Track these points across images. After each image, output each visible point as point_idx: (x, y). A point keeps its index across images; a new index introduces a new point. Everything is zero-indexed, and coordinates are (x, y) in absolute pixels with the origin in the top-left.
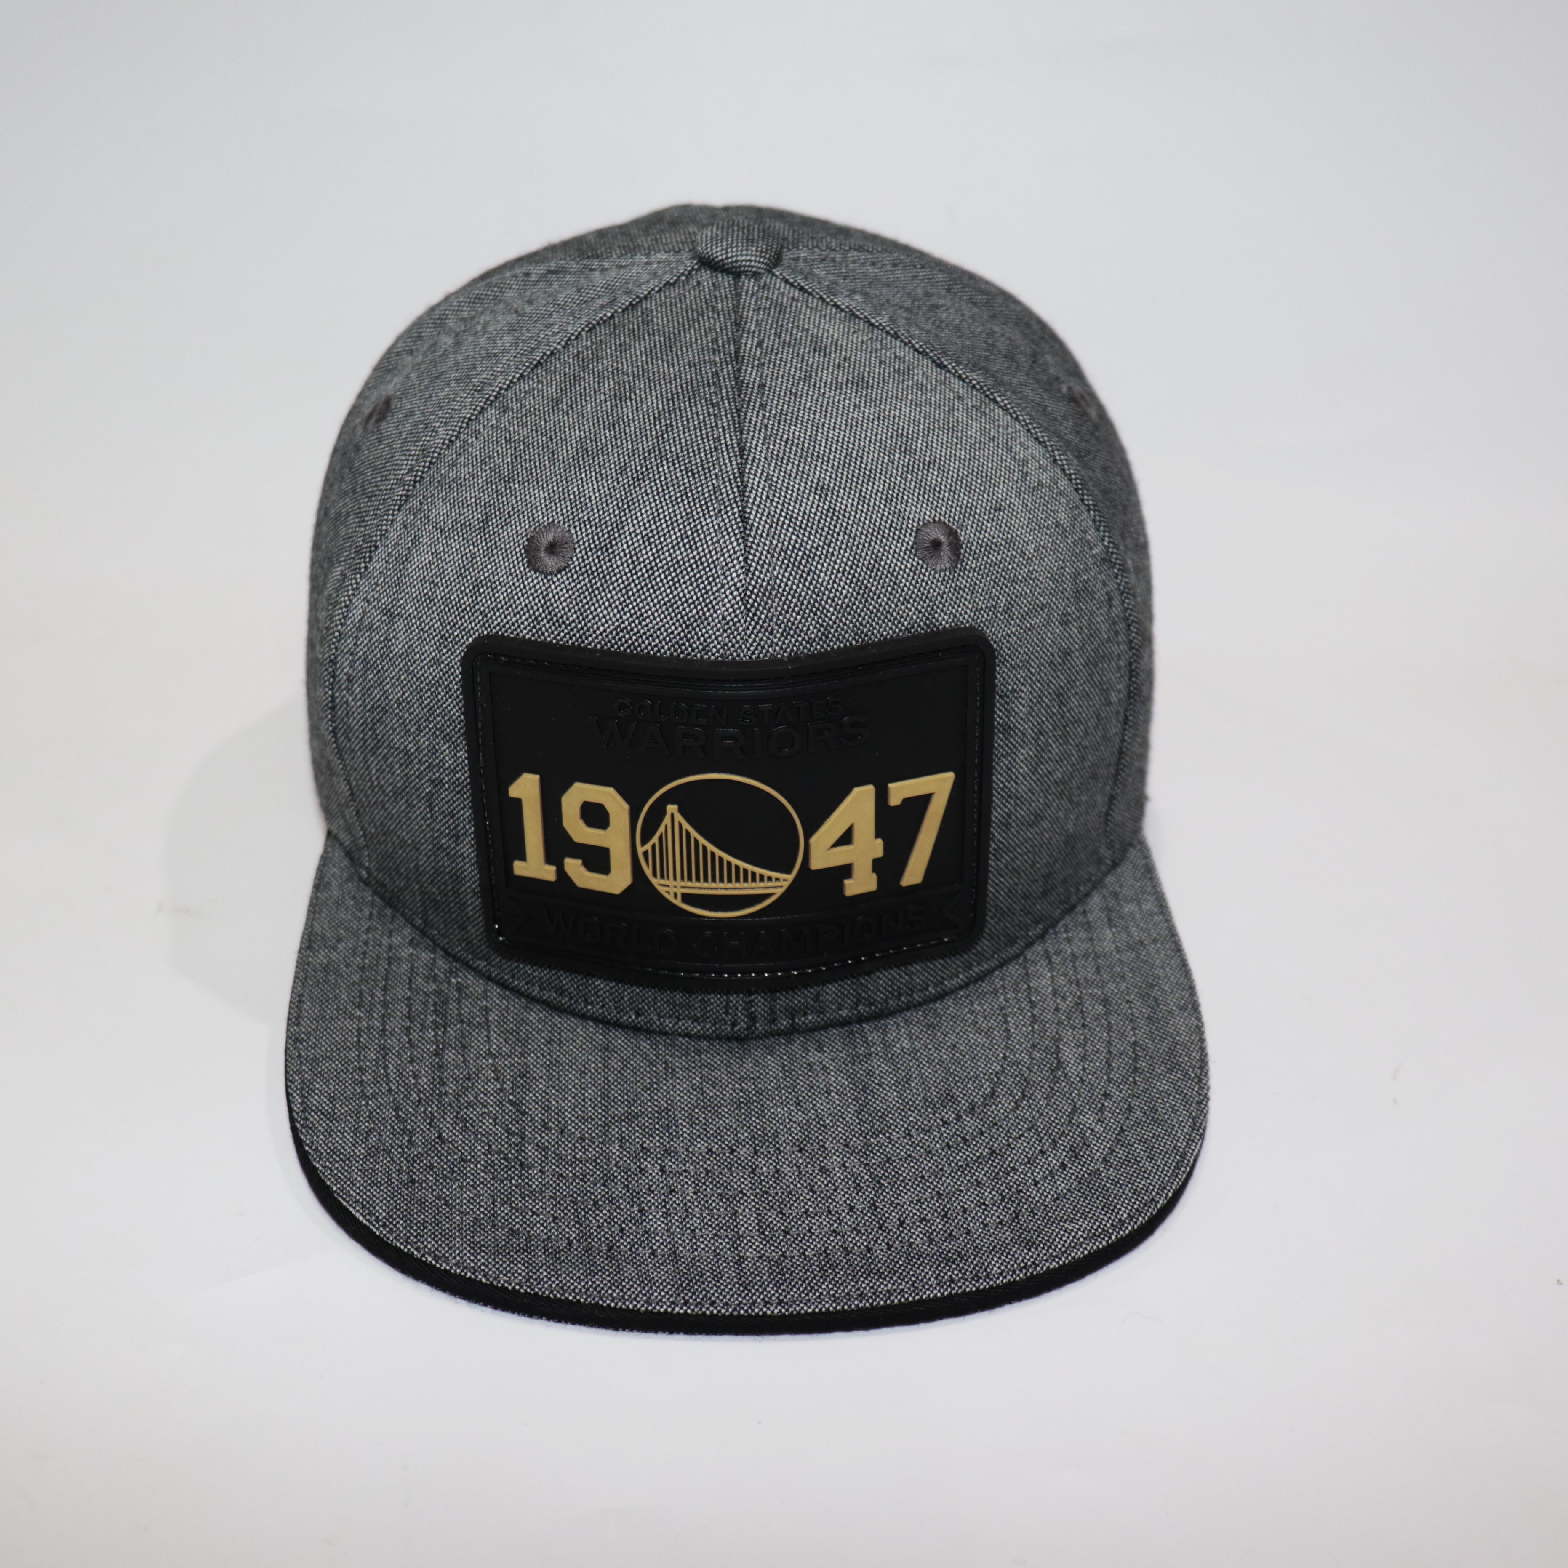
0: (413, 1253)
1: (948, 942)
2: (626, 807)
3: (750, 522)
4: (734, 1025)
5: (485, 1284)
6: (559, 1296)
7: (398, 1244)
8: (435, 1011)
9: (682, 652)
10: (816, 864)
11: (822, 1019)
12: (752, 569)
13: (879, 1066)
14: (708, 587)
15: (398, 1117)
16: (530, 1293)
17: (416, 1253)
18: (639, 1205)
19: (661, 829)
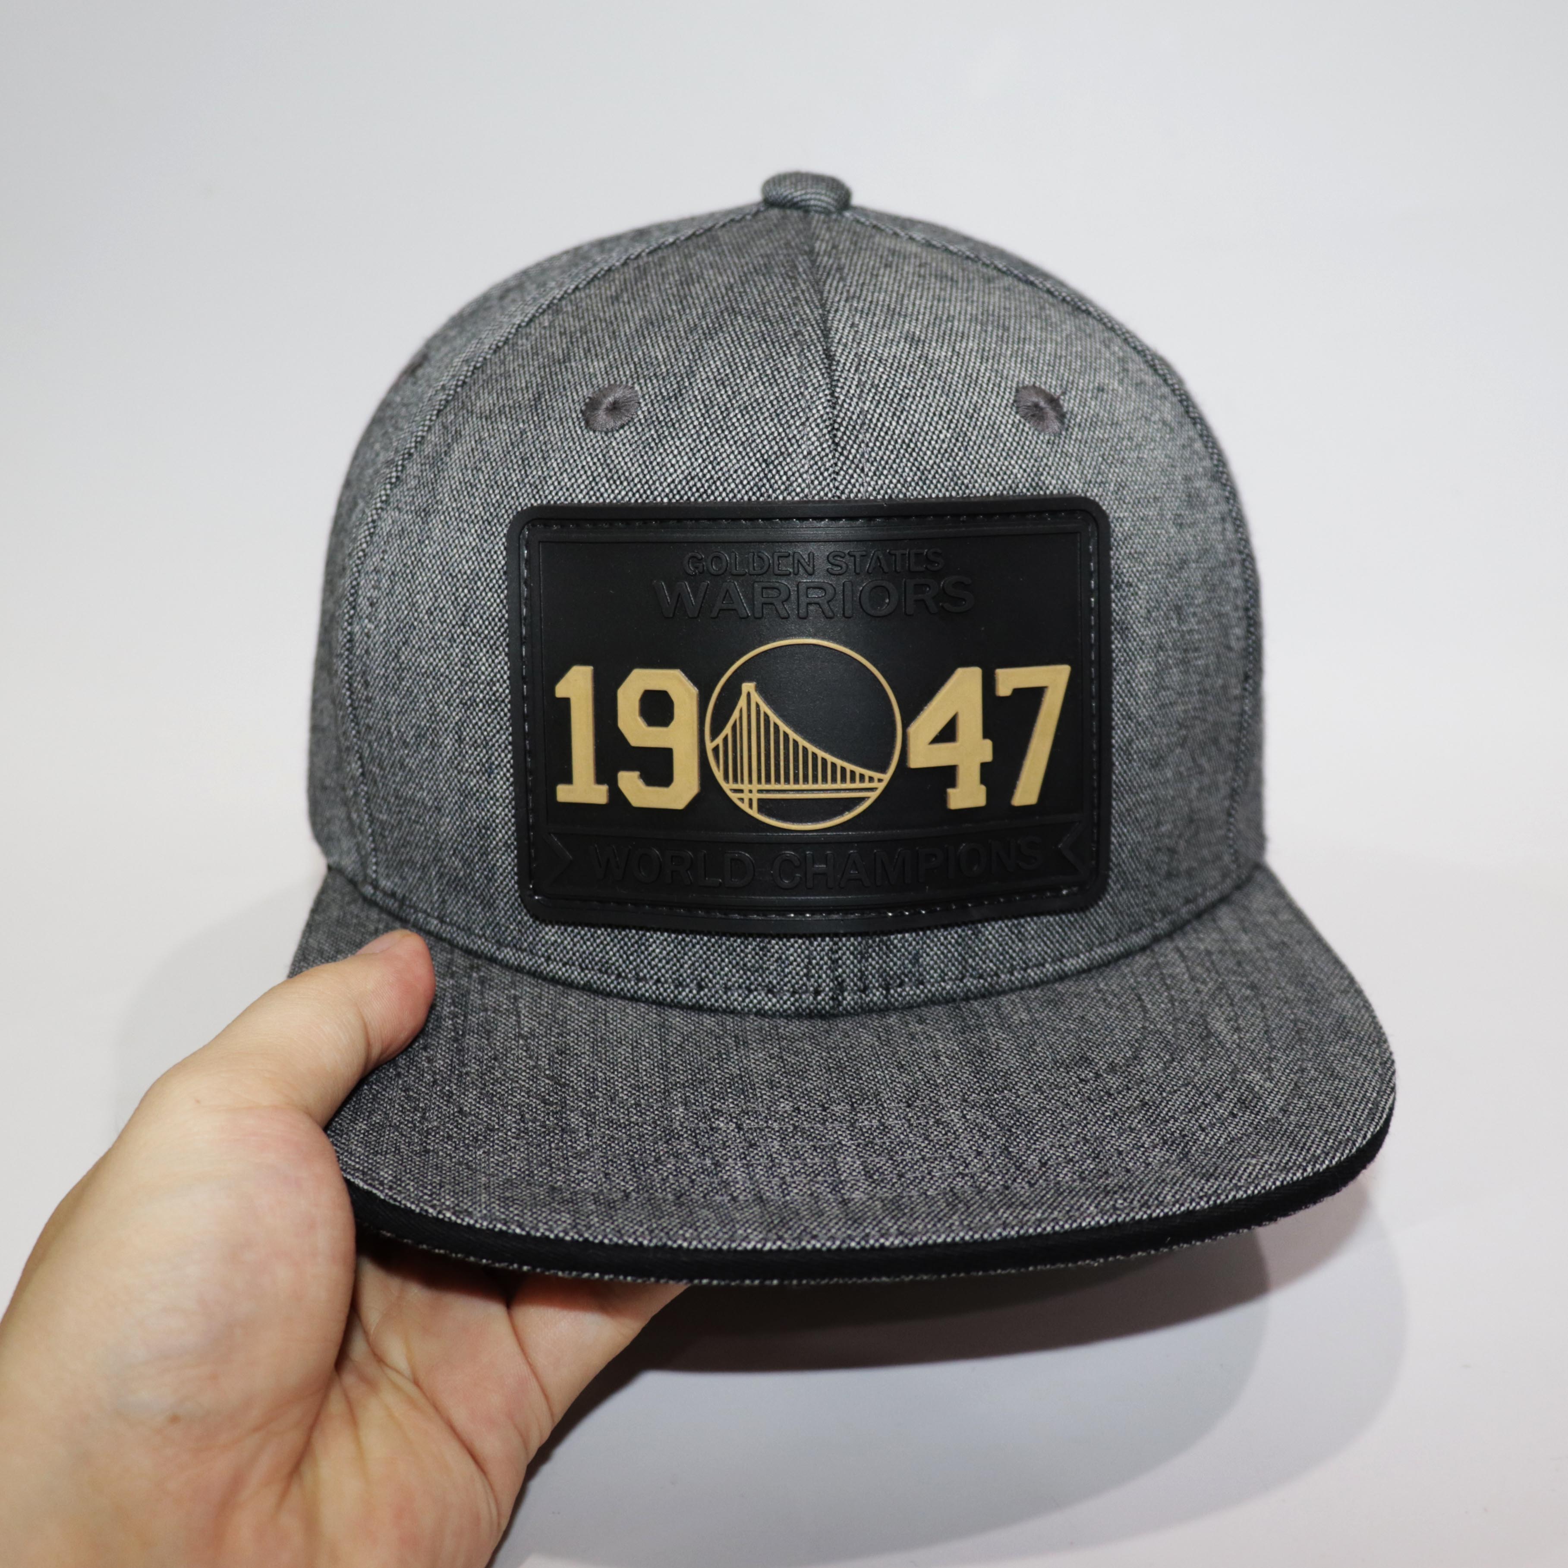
0: (426, 1211)
1: (1067, 895)
2: (694, 691)
3: (837, 358)
4: (817, 993)
5: (520, 1236)
6: (615, 1239)
7: (409, 1205)
8: (453, 1003)
9: (762, 495)
10: (917, 761)
11: (922, 992)
12: (840, 402)
13: (996, 1035)
14: (792, 422)
15: (408, 1098)
16: (577, 1241)
17: (431, 1210)
18: (713, 1158)
19: (736, 715)
